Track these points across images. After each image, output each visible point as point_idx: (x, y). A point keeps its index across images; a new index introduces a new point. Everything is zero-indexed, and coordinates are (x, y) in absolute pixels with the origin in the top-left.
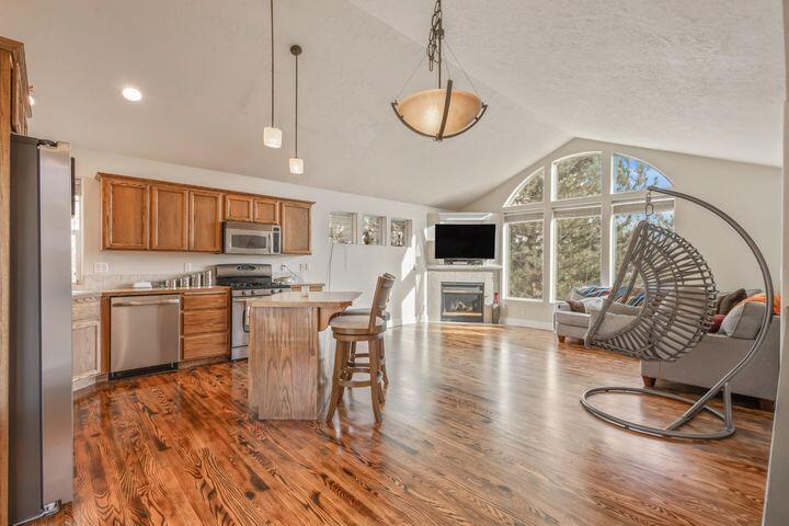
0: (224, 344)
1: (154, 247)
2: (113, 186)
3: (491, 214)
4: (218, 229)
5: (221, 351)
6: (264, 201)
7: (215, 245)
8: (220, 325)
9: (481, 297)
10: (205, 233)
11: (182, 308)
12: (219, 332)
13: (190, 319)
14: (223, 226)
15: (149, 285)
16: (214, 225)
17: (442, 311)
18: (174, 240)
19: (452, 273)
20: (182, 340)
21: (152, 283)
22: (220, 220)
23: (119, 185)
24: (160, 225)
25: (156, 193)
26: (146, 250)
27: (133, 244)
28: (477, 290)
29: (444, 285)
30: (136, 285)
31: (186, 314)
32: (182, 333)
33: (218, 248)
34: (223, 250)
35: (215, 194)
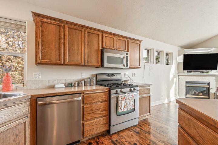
0: (106, 124)
1: (66, 63)
2: (42, 22)
3: (214, 49)
4: (100, 53)
5: (104, 129)
6: (121, 38)
7: (98, 63)
8: (104, 112)
9: (208, 89)
10: (93, 55)
11: (83, 103)
12: (103, 116)
13: (88, 109)
14: (102, 51)
15: (63, 86)
16: (97, 51)
17: (186, 95)
18: (77, 59)
19: (192, 77)
20: (83, 124)
21: (65, 84)
22: (101, 48)
23: (45, 22)
24: (69, 50)
25: (67, 29)
26: (61, 64)
27: (54, 61)
28: (206, 85)
29: (187, 83)
30: (57, 86)
31: (85, 106)
32: (83, 120)
33: (100, 64)
34: (102, 65)
35: (98, 33)
